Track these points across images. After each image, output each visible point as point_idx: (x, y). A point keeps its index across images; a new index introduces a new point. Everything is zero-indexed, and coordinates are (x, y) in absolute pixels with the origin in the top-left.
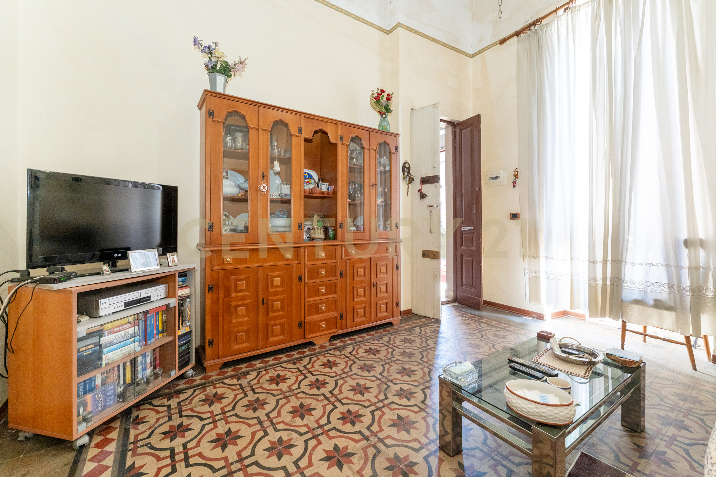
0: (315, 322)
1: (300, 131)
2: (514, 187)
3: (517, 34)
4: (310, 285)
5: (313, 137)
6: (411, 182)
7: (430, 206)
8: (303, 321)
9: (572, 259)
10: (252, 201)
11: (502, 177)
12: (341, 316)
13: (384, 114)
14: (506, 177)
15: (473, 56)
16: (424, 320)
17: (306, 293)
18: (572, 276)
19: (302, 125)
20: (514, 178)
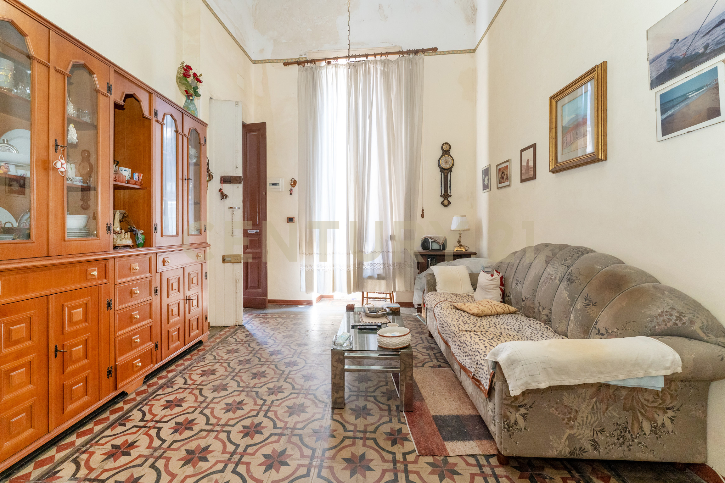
0: (127, 363)
1: (109, 89)
2: (291, 194)
3: (299, 63)
4: (121, 311)
5: (124, 101)
6: (211, 180)
7: (231, 208)
8: (112, 364)
9: (333, 253)
10: (38, 185)
11: (280, 184)
12: (156, 346)
13: (192, 96)
14: (284, 184)
15: (255, 62)
16: (227, 329)
17: (117, 325)
18: (334, 266)
19: (112, 82)
20: (291, 187)
